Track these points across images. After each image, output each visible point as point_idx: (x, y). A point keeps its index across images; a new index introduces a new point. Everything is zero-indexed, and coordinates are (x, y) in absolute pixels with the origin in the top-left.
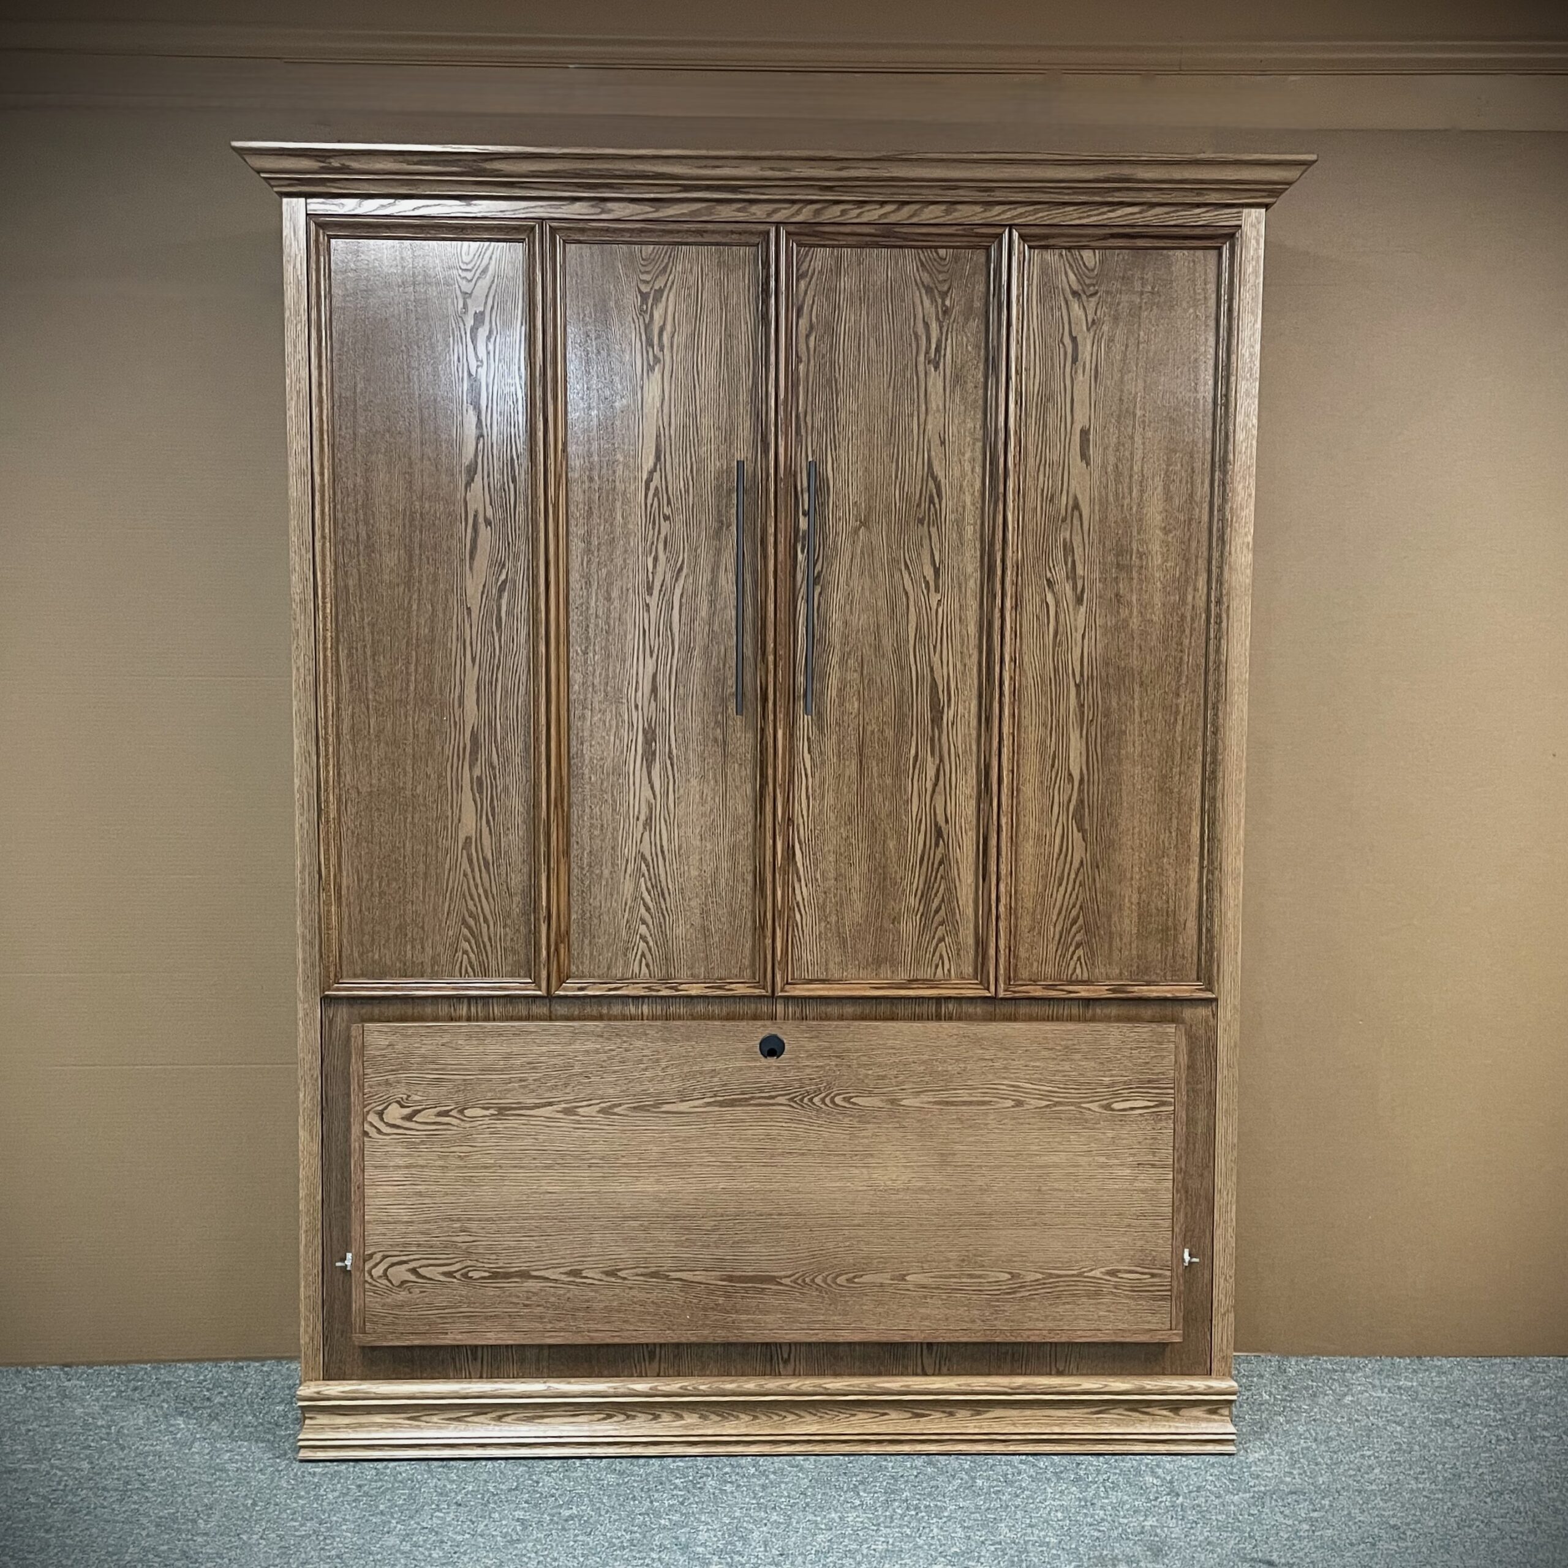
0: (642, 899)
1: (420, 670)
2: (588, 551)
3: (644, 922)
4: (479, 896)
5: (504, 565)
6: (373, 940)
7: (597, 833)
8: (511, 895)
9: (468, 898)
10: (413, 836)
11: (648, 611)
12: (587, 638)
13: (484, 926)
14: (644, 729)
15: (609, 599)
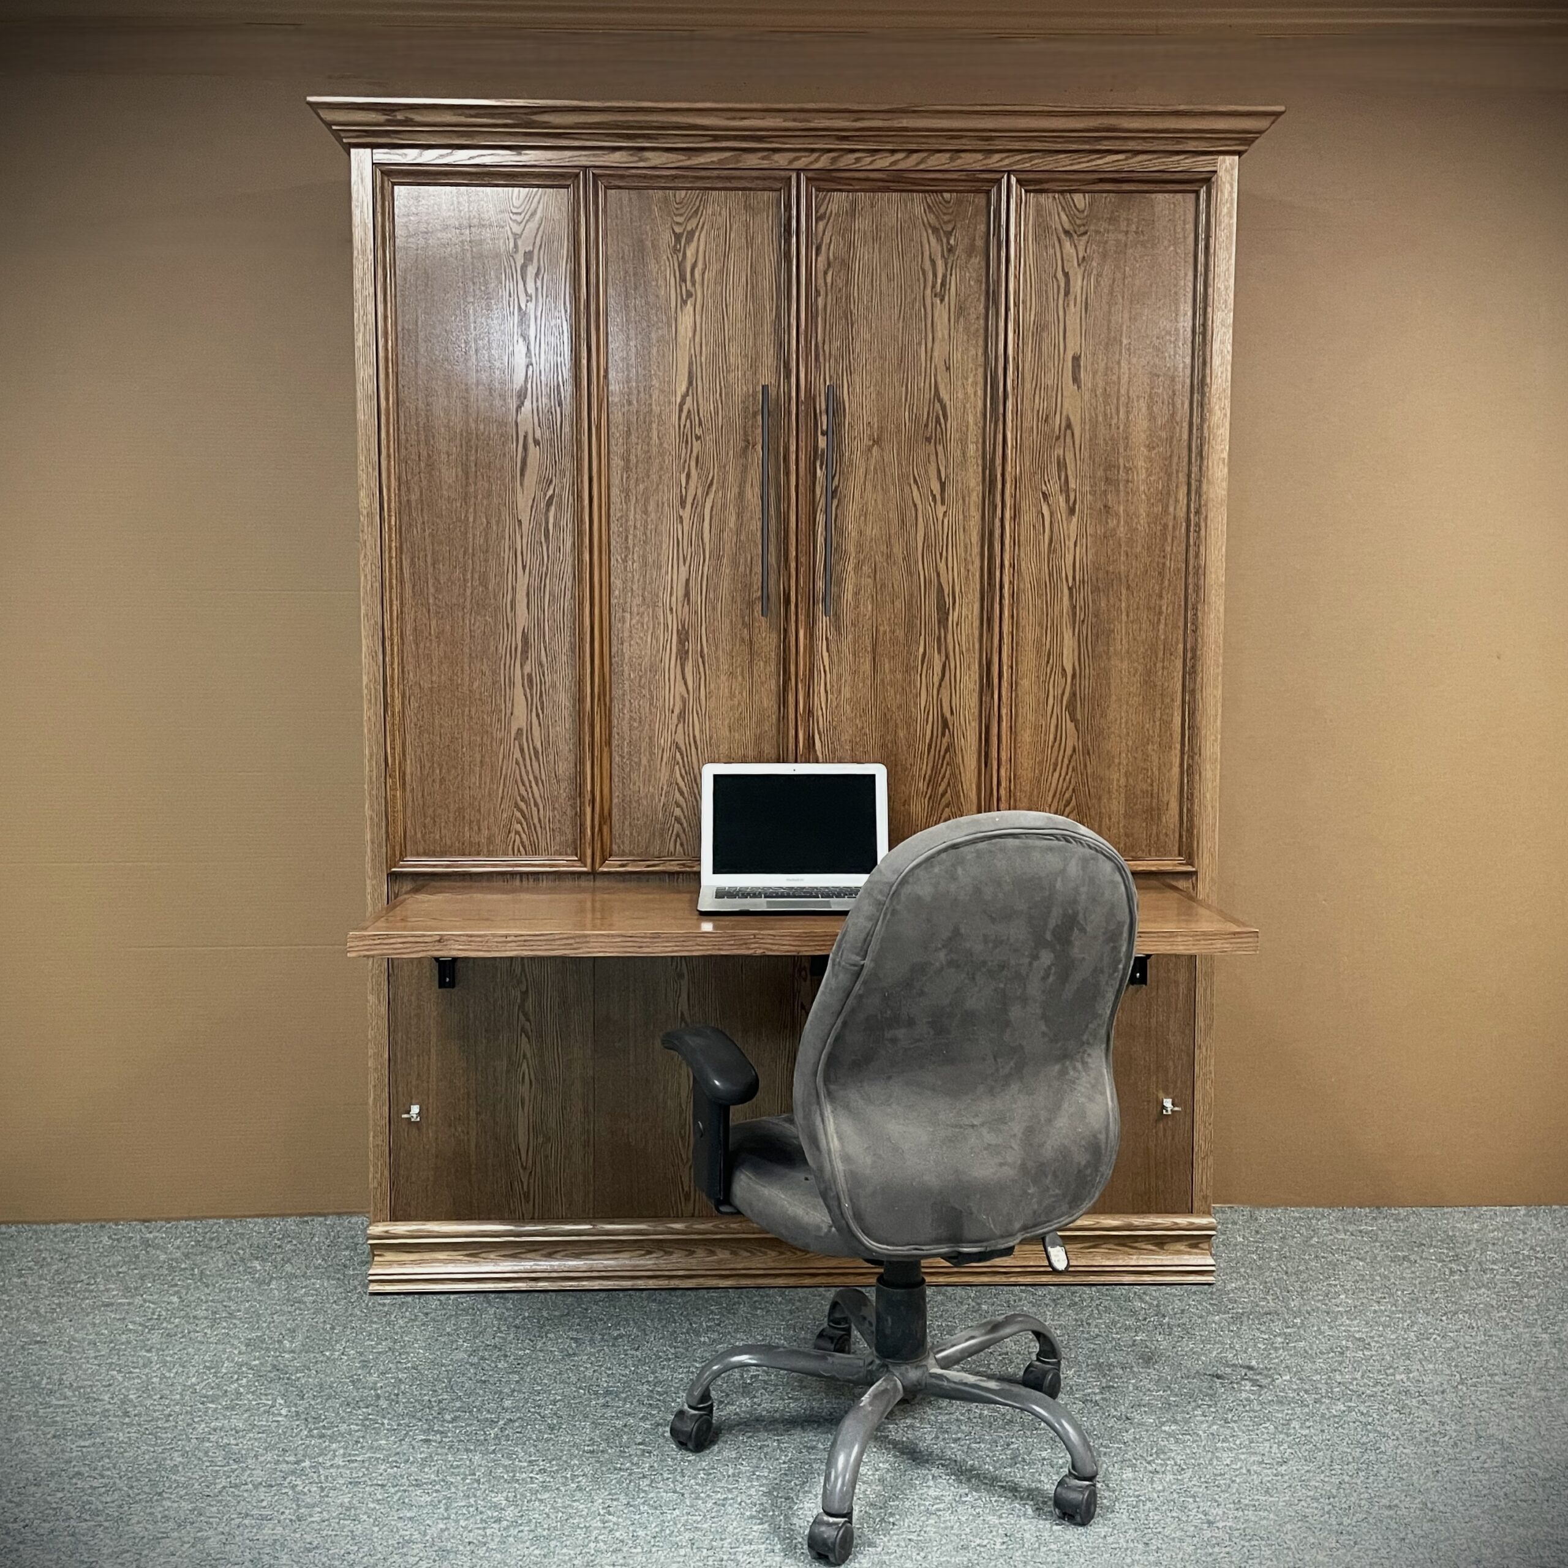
0: (677, 784)
1: (476, 576)
2: (627, 468)
3: (678, 805)
4: (530, 782)
5: (551, 481)
6: (435, 821)
7: (636, 724)
8: (558, 782)
9: (520, 784)
10: (471, 728)
11: (682, 522)
12: (627, 548)
13: (534, 809)
14: (678, 630)
15: (646, 512)
